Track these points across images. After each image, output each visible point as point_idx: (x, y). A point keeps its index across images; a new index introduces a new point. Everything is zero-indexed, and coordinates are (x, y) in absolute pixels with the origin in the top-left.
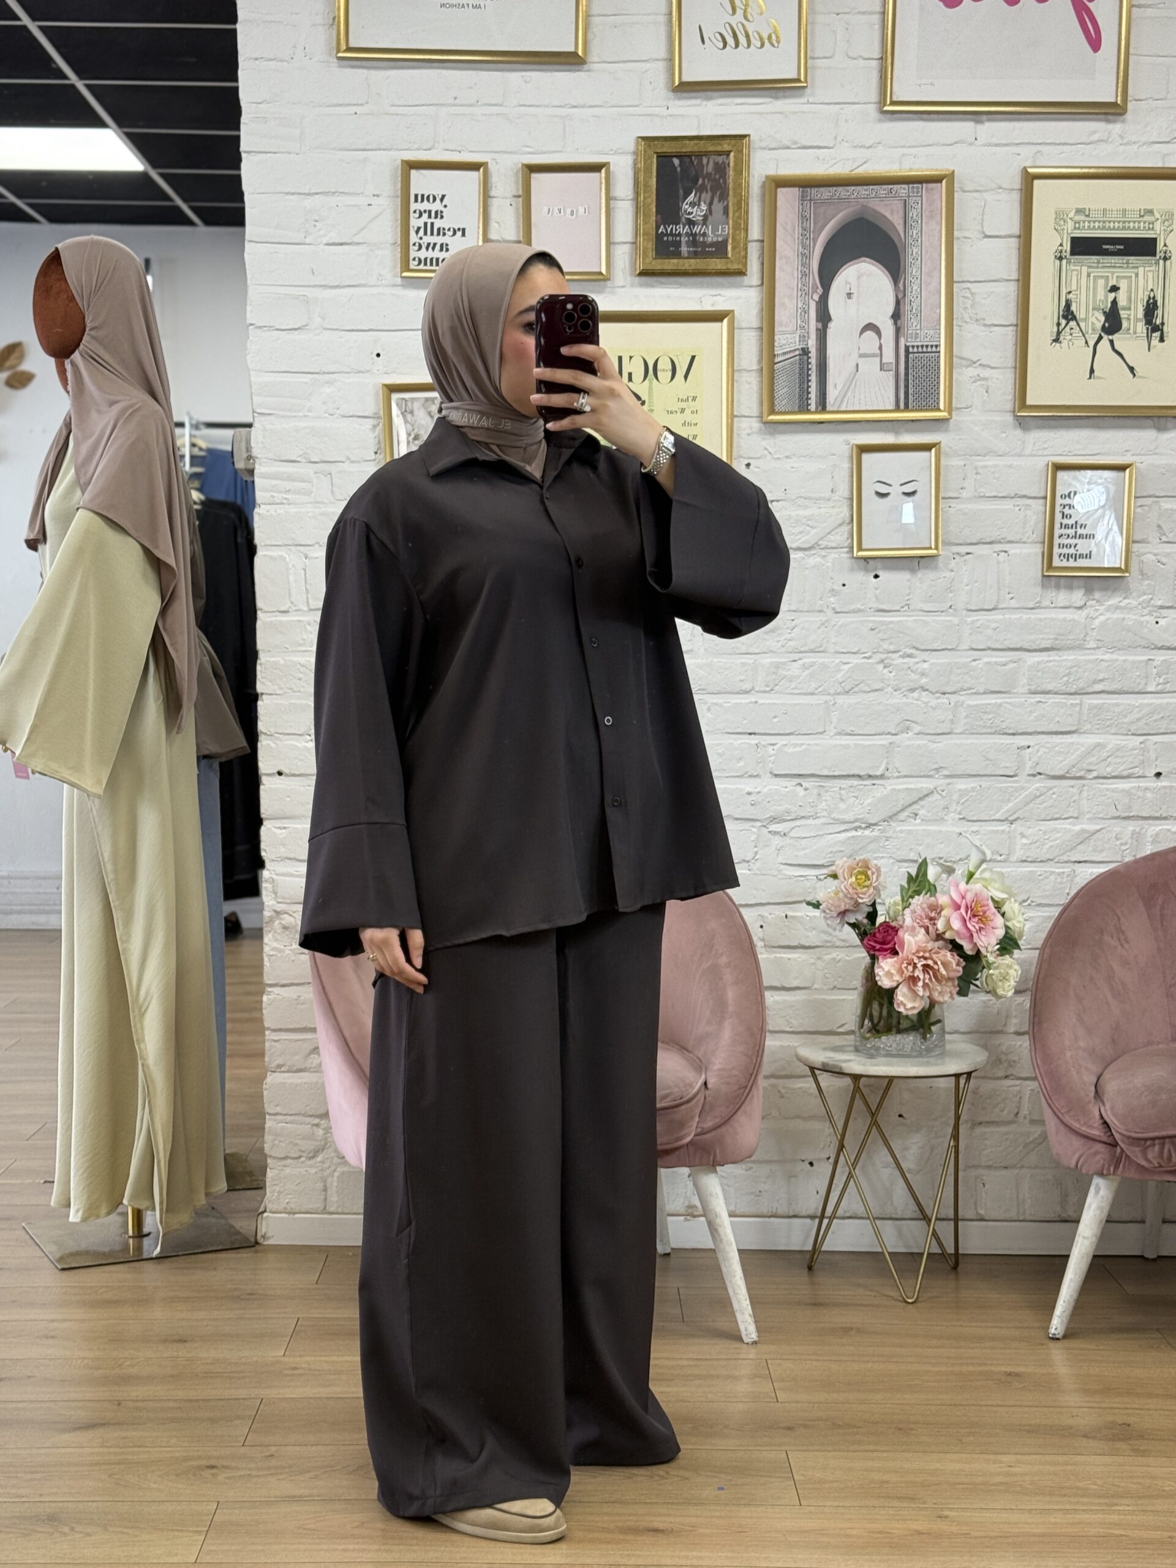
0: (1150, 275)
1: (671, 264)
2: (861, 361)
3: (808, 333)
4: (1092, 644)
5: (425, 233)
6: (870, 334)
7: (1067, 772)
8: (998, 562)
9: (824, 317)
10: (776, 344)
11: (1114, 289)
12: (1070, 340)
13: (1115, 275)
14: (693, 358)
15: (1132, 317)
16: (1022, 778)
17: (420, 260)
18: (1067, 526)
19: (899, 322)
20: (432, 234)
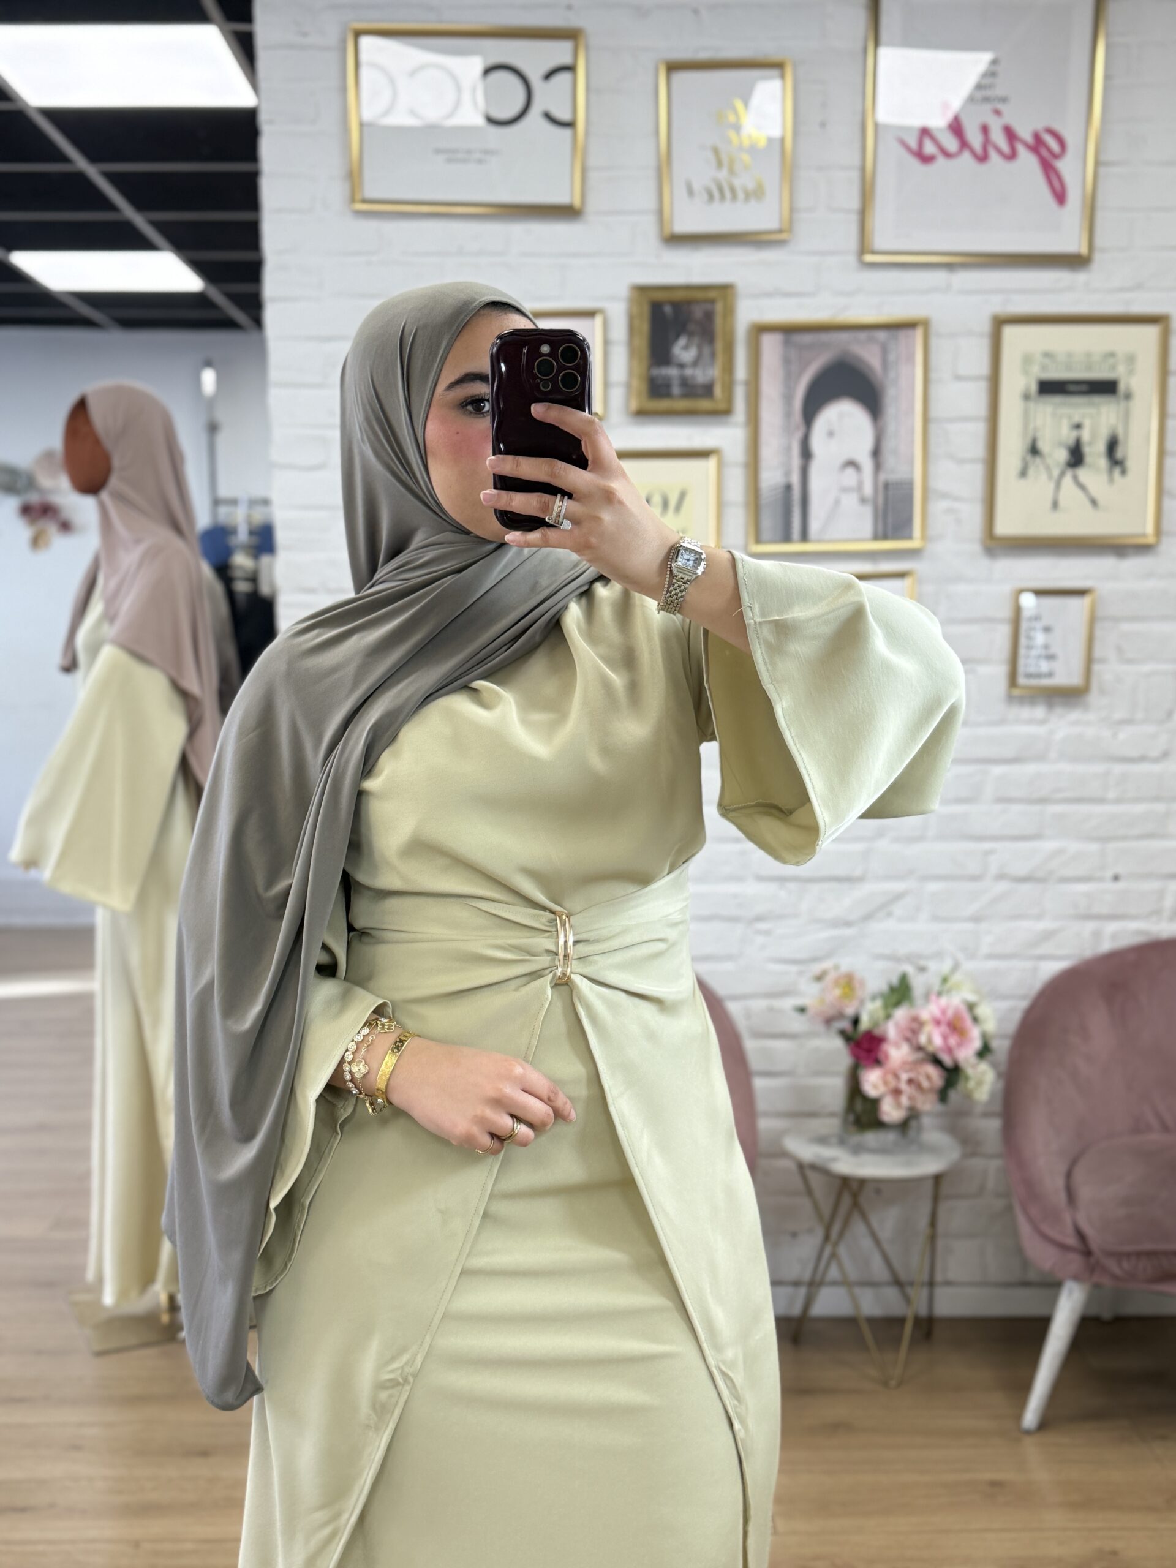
0: (1113, 413)
1: (664, 404)
2: (842, 496)
3: (792, 470)
4: (1056, 755)
6: (850, 471)
7: (1030, 874)
9: (806, 454)
10: (761, 479)
11: (1078, 426)
14: (685, 492)
16: (988, 877)
18: (1031, 648)
19: (878, 459)
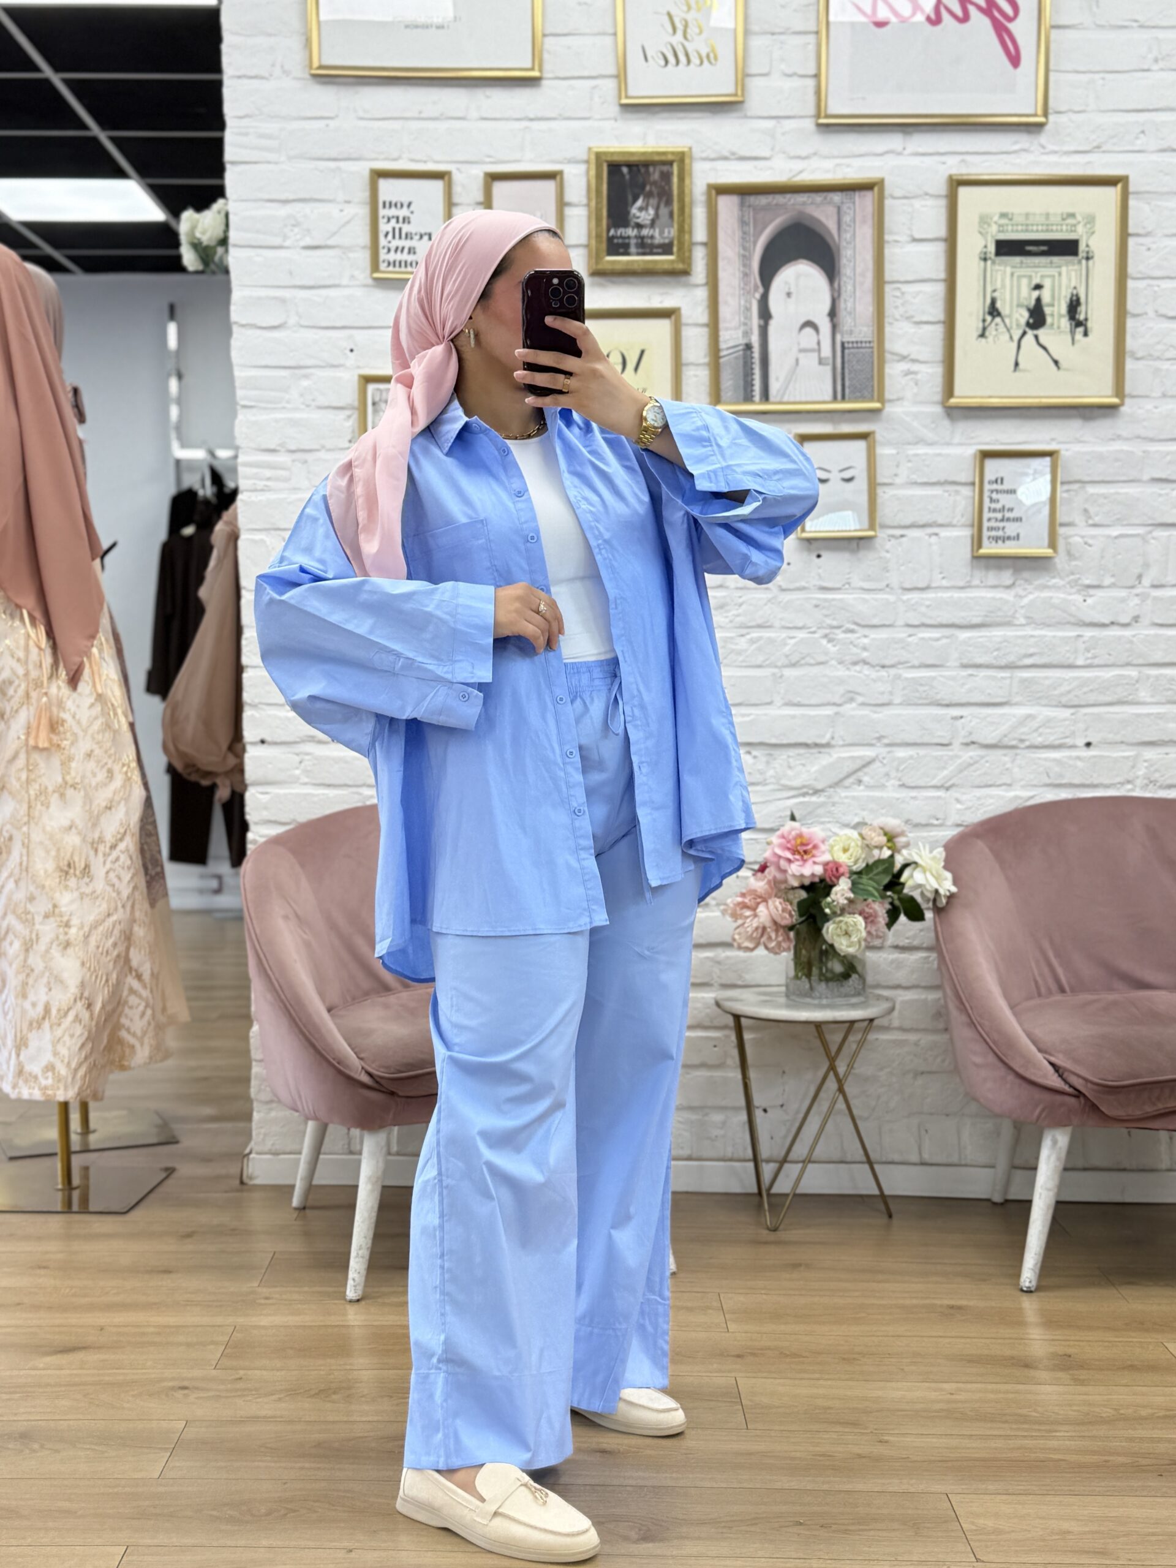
0: (1073, 274)
2: (801, 356)
3: (751, 329)
4: (1023, 621)
5: (394, 237)
6: (809, 331)
7: (1000, 741)
8: (930, 545)
9: (765, 314)
10: (721, 339)
11: (1039, 287)
12: (996, 336)
13: (1039, 275)
14: (642, 352)
15: (1056, 313)
16: (956, 744)
17: (389, 264)
18: (995, 510)
19: (835, 320)
20: (400, 237)
